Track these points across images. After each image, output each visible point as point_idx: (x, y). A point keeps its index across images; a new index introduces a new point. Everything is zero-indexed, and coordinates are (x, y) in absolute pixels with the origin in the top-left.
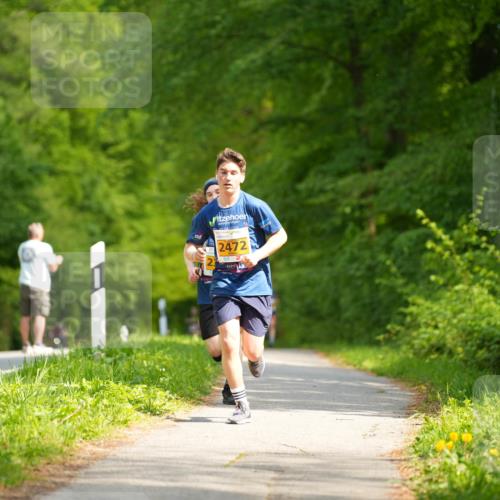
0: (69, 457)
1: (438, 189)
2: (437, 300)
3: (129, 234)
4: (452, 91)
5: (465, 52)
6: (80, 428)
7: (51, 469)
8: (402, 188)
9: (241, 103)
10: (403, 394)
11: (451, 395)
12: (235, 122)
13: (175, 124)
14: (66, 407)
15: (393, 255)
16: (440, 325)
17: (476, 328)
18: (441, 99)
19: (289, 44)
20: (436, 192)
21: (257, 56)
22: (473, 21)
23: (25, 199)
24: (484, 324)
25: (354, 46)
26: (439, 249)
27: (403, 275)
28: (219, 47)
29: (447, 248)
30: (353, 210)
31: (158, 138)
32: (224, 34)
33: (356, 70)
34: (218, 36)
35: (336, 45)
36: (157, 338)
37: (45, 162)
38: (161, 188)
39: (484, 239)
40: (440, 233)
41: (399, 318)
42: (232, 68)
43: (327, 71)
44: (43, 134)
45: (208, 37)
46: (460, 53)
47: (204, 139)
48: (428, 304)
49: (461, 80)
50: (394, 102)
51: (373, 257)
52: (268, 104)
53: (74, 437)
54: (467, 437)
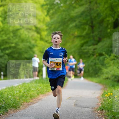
0: (38, 98)
1: (108, 49)
6: (40, 92)
7: (35, 100)
9: (71, 33)
12: (70, 36)
15: (99, 61)
19: (80, 22)
26: (108, 60)
28: (67, 23)
43: (87, 27)
48: (106, 70)
50: (99, 33)
51: (96, 61)
52: (76, 33)
54: (111, 94)
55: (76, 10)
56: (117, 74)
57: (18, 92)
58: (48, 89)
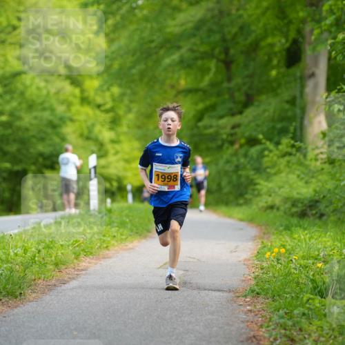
0: (77, 265)
1: (271, 124)
3: (112, 151)
5: (284, 53)
6: (83, 250)
7: (67, 271)
8: (252, 124)
9: (168, 82)
10: (252, 231)
12: (165, 92)
13: (134, 93)
14: (75, 239)
16: (273, 195)
19: (192, 50)
21: (176, 57)
22: (286, 36)
23: (58, 134)
24: (295, 193)
25: (226, 51)
26: (271, 155)
27: (254, 169)
28: (156, 53)
29: (275, 155)
30: (228, 137)
31: (126, 101)
32: (159, 46)
33: (228, 64)
34: (155, 47)
36: (125, 205)
37: (68, 115)
38: (129, 127)
39: (294, 150)
40: (271, 147)
41: (252, 191)
43: (213, 64)
44: (67, 101)
45: (150, 48)
47: (149, 100)
48: (266, 183)
49: (282, 67)
50: (247, 79)
51: (238, 160)
53: (79, 255)
54: (283, 250)
55: (181, 17)
56: (298, 193)
57: (20, 251)
58: (104, 241)
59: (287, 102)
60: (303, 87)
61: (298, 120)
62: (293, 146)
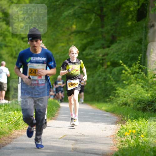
0: (10, 135)
1: (127, 54)
2: (125, 89)
4: (132, 24)
5: (136, 12)
6: (14, 126)
7: (5, 139)
8: (115, 54)
9: (66, 26)
10: (114, 118)
11: (129, 118)
12: (64, 32)
14: (10, 119)
15: (112, 75)
16: (126, 97)
17: (137, 98)
18: (128, 26)
19: (81, 8)
20: (126, 55)
21: (71, 11)
22: (138, 2)
24: (139, 96)
25: (102, 9)
26: (126, 73)
27: (115, 81)
28: (59, 8)
29: (129, 73)
30: (100, 60)
32: (61, 4)
34: (59, 5)
35: (96, 9)
37: (4, 43)
39: (140, 70)
40: (127, 68)
41: (113, 94)
42: (63, 15)
43: (93, 17)
44: (3, 34)
45: (56, 5)
46: (134, 12)
47: (54, 37)
48: (122, 90)
49: (134, 21)
50: (114, 27)
51: (106, 75)
52: (74, 27)
53: (12, 129)
54: (134, 131)
59: (137, 42)
60: (147, 33)
61: (143, 52)
62: (140, 68)
